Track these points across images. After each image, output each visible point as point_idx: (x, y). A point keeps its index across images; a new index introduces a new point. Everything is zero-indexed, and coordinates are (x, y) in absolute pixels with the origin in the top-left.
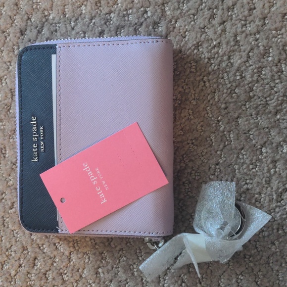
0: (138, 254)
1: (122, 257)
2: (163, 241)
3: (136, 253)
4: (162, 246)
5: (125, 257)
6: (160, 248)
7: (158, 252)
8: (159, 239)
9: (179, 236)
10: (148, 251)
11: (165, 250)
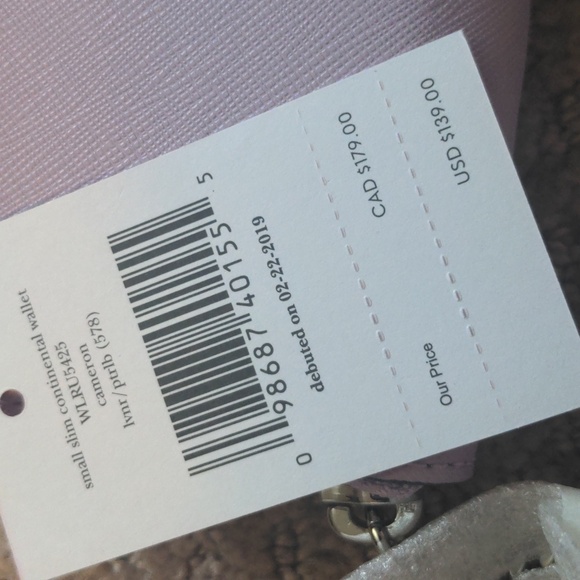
0: (279, 552)
1: (203, 558)
2: (416, 506)
3: (272, 547)
4: (410, 533)
5: (218, 557)
6: (392, 542)
7: (384, 562)
8: (395, 497)
9: (508, 492)
10: (328, 544)
11: (422, 558)
